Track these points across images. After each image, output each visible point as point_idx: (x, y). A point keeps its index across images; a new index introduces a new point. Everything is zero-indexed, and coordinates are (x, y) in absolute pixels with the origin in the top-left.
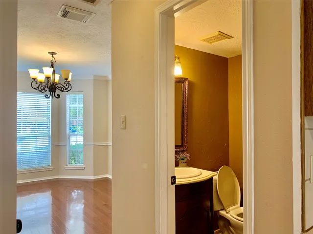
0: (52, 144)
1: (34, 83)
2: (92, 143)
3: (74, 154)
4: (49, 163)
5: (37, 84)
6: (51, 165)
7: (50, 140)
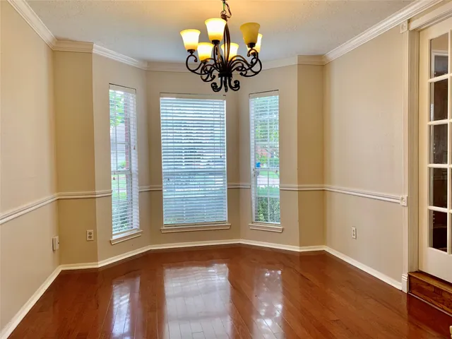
0: (228, 186)
1: (192, 59)
2: (295, 186)
3: (263, 203)
4: (225, 217)
5: (196, 61)
6: (227, 220)
7: (226, 179)
